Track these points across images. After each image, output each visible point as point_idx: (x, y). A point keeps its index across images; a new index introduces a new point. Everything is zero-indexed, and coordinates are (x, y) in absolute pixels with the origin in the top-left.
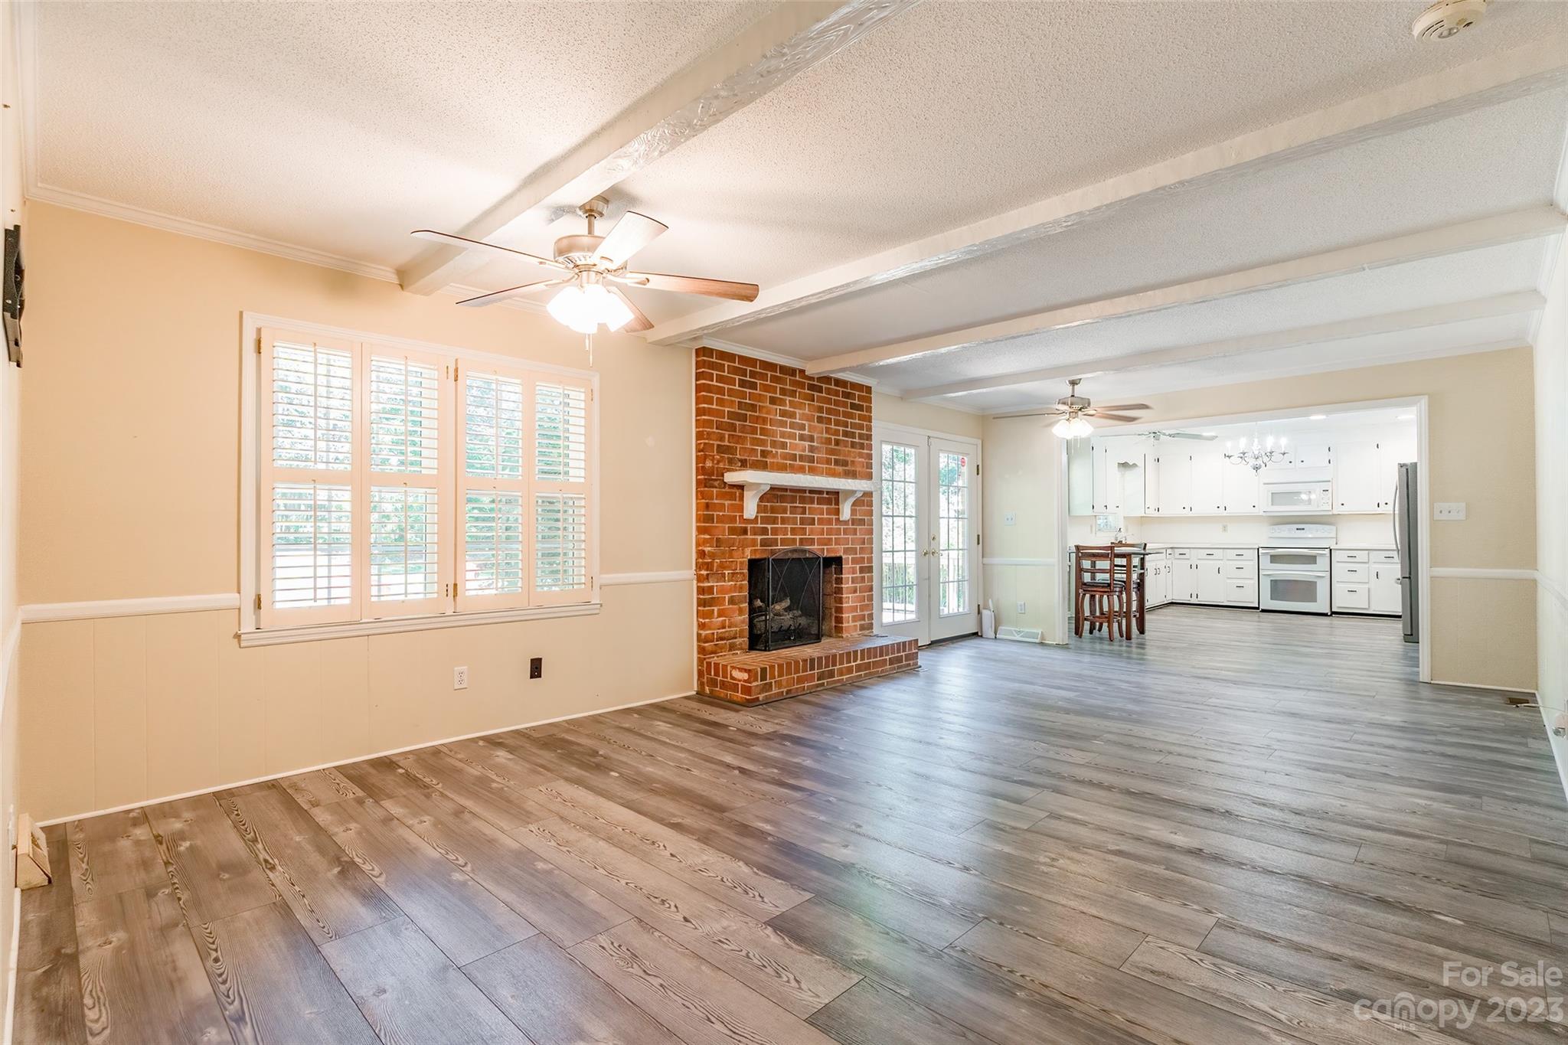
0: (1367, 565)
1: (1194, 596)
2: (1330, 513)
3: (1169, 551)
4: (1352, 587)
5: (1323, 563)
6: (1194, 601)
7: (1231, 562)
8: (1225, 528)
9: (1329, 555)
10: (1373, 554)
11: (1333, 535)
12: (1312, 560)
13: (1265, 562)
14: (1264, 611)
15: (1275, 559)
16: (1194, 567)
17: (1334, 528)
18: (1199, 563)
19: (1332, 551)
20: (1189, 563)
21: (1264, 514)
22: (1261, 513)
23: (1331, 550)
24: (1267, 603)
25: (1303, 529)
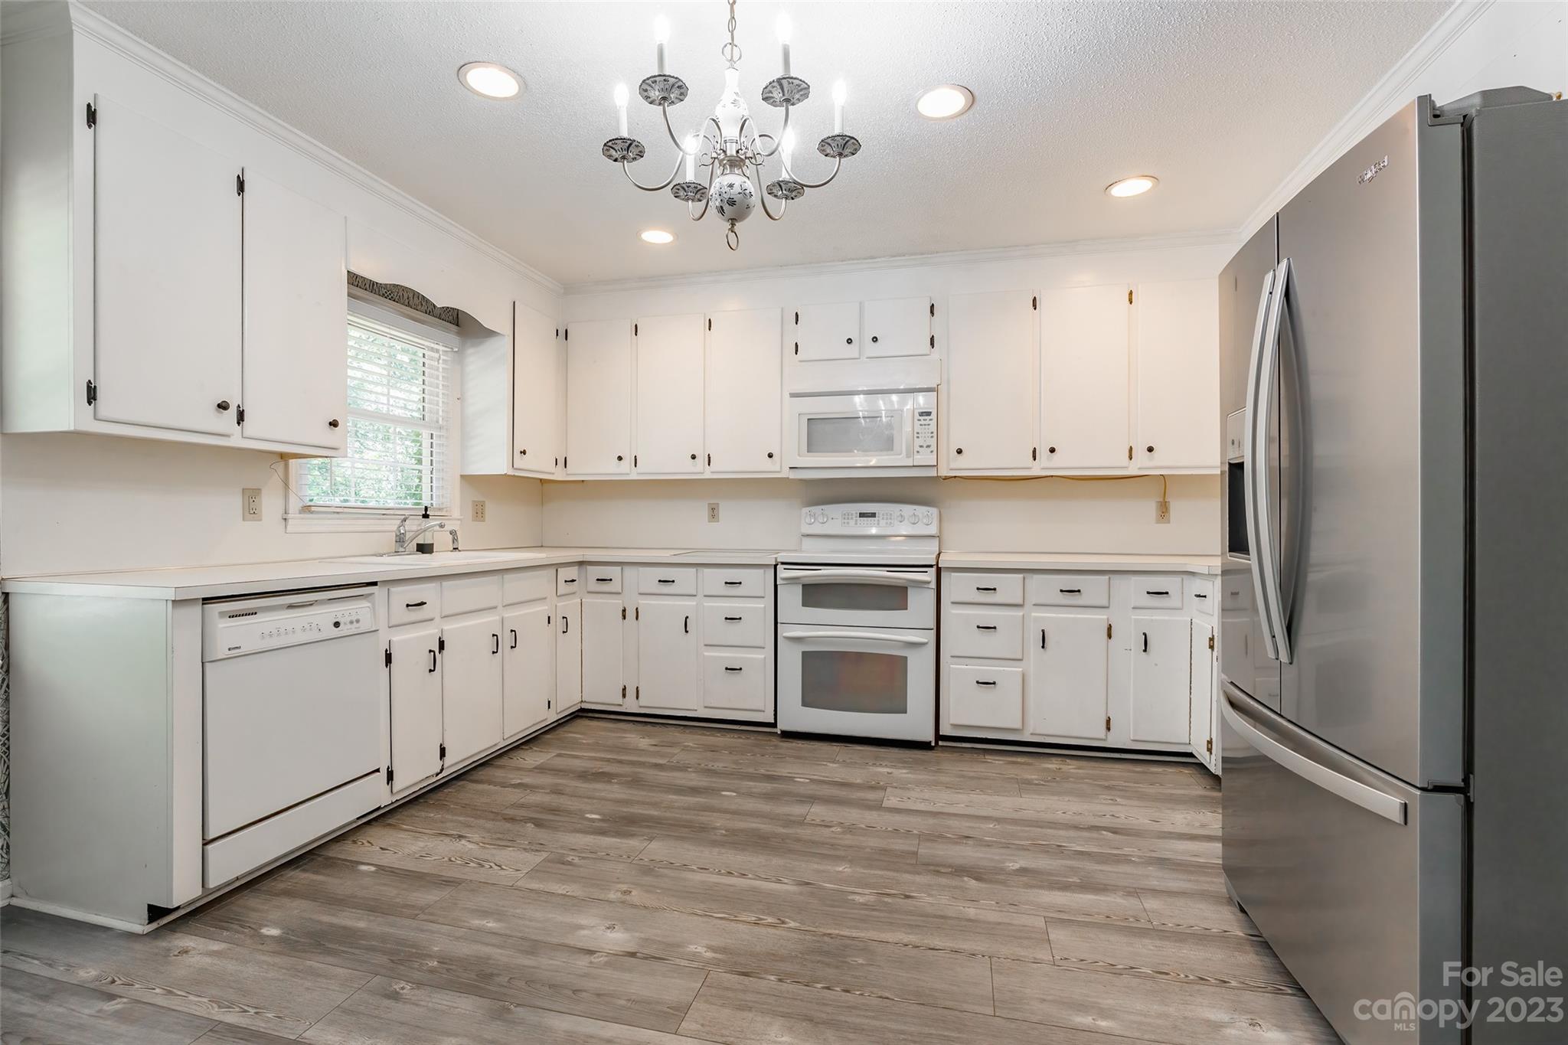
0: (1018, 613)
1: (632, 693)
2: (933, 473)
3: (572, 573)
4: (987, 671)
5: (921, 604)
6: (630, 705)
7: (710, 603)
8: (713, 513)
9: (933, 585)
10: (1035, 580)
11: (933, 530)
12: (893, 596)
13: (791, 598)
14: (788, 735)
15: (816, 594)
16: (631, 614)
17: (934, 511)
18: (644, 603)
19: (943, 574)
20: (617, 603)
21: (793, 475)
22: (786, 473)
23: (939, 571)
24: (798, 716)
25: (873, 515)
